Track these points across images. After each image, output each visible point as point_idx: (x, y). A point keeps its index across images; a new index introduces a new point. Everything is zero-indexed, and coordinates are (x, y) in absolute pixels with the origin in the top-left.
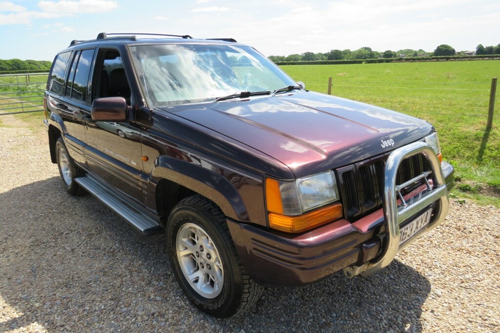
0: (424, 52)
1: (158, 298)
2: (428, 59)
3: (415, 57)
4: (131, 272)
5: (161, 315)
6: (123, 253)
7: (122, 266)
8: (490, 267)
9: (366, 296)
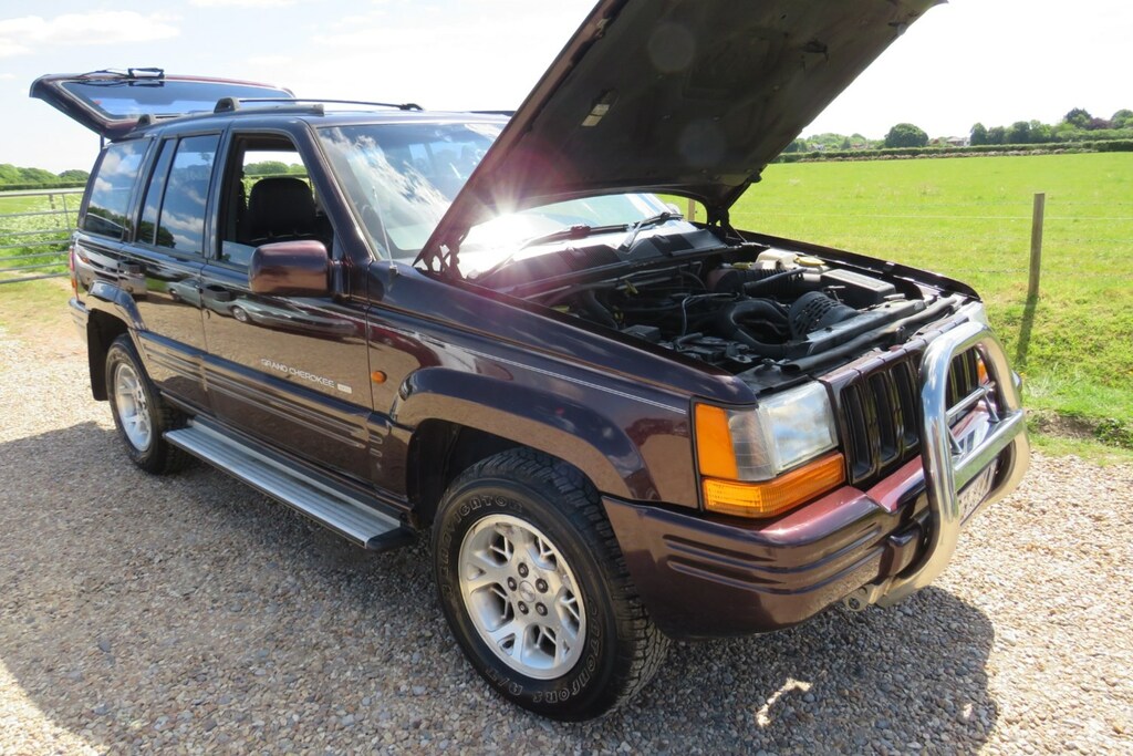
0: (864, 139)
1: (419, 690)
2: (875, 154)
3: (846, 151)
4: (340, 639)
5: (435, 725)
6: (310, 596)
7: (313, 625)
8: (1099, 578)
9: (866, 654)
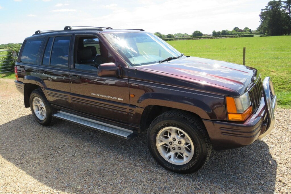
0: (187, 34)
1: (147, 171)
2: (191, 38)
3: (184, 38)
4: (120, 162)
5: (155, 179)
7: (112, 159)
8: (285, 132)
9: (244, 153)
